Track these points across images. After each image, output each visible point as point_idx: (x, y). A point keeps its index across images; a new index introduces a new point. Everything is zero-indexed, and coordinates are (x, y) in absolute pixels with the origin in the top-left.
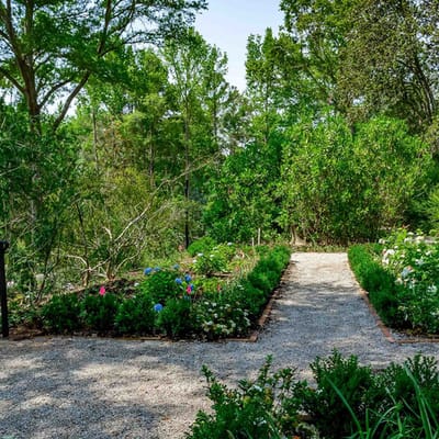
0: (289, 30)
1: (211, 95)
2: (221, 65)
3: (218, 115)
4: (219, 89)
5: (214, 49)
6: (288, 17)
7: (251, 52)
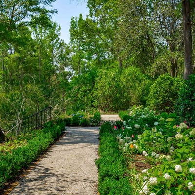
0: (91, 16)
2: (57, 31)
4: (55, 41)
5: (55, 24)
6: (91, 10)
7: (72, 25)
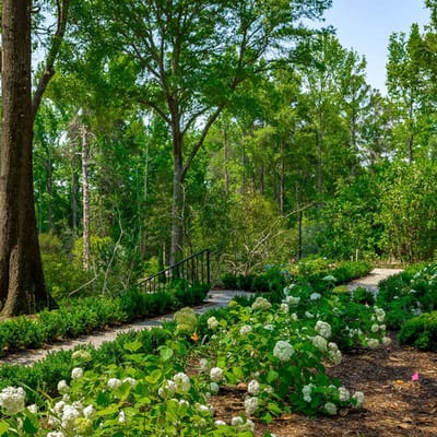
1: (349, 101)
2: (358, 71)
3: (357, 122)
4: (358, 92)
5: (351, 54)
6: (434, 14)
7: (393, 53)
